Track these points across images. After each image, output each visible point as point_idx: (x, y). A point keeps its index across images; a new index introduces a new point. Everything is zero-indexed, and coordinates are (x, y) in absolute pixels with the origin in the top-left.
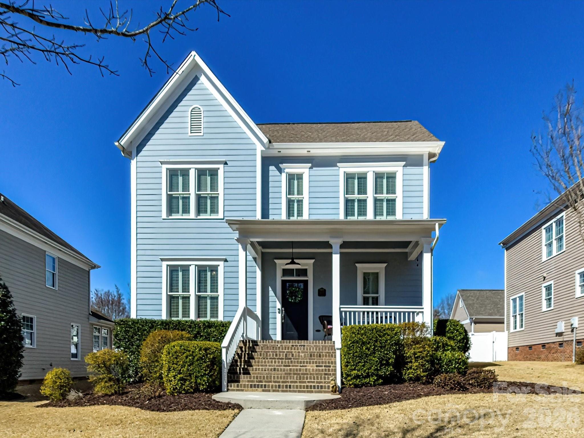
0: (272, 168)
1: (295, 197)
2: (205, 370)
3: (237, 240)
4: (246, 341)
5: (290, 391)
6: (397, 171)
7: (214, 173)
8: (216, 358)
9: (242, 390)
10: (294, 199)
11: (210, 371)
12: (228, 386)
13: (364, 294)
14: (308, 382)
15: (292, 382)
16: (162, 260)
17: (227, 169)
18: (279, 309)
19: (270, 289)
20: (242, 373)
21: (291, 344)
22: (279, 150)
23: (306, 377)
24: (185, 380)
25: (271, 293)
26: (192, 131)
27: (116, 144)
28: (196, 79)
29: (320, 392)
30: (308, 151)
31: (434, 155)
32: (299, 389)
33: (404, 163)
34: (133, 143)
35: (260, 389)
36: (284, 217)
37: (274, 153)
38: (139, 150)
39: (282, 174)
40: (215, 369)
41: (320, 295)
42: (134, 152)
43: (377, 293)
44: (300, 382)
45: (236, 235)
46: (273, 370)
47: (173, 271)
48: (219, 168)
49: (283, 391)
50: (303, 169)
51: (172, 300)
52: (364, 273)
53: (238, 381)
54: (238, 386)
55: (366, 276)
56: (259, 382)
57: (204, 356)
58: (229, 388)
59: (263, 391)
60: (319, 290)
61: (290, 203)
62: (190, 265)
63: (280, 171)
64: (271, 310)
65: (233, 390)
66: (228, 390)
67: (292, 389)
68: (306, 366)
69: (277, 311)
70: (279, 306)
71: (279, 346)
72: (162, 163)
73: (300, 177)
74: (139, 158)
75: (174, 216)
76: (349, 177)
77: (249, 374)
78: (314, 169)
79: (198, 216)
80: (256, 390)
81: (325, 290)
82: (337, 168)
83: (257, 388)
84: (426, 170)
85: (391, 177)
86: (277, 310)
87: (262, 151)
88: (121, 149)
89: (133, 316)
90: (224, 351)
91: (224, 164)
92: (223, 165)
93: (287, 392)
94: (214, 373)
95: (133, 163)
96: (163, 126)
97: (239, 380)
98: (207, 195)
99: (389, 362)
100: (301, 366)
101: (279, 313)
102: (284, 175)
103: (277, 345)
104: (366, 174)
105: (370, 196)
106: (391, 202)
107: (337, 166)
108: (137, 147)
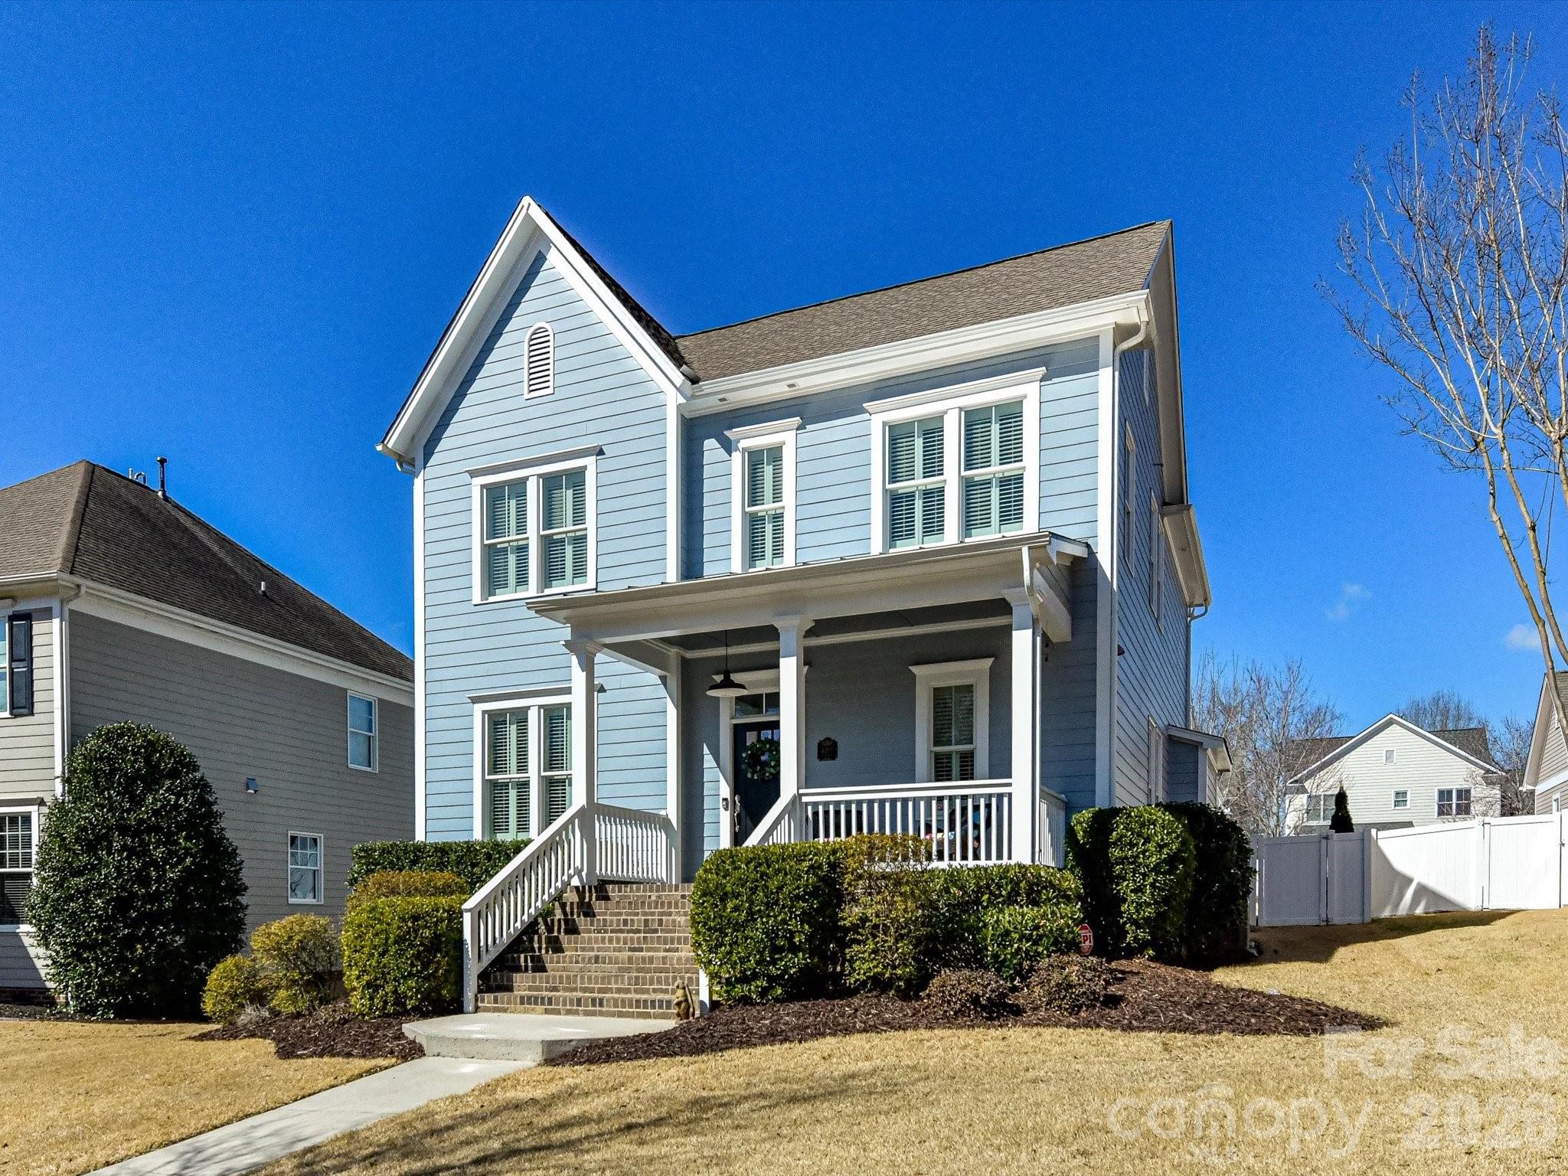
0: (710, 444)
1: (767, 507)
2: (412, 965)
3: (567, 645)
4: (584, 887)
5: (601, 1014)
6: (1025, 397)
7: (576, 479)
8: (441, 935)
9: (505, 1010)
10: (764, 513)
11: (425, 967)
12: (476, 1001)
13: (935, 745)
14: (655, 991)
15: (619, 991)
16: (475, 700)
17: (606, 464)
18: (725, 800)
19: (706, 750)
20: (530, 968)
21: (680, 893)
22: (721, 396)
23: (658, 977)
24: (377, 988)
25: (709, 760)
26: (532, 388)
27: (379, 448)
28: (541, 259)
29: (647, 1016)
30: (790, 386)
31: (1133, 330)
32: (620, 1009)
33: (1041, 371)
34: (416, 440)
35: (540, 1008)
36: (736, 566)
37: (708, 404)
38: (428, 453)
39: (734, 454)
40: (439, 963)
41: (821, 757)
42: (419, 462)
43: (970, 741)
44: (636, 991)
45: (566, 633)
46: (593, 961)
47: (496, 722)
48: (585, 467)
49: (587, 1013)
50: (783, 435)
51: (495, 792)
52: (935, 689)
53: (509, 988)
54: (496, 1001)
55: (941, 697)
56: (552, 991)
57: (408, 933)
58: (480, 1005)
59: (547, 1012)
60: (820, 746)
61: (753, 525)
62: (529, 707)
63: (728, 446)
64: (708, 803)
65: (487, 1010)
66: (477, 1009)
67: (604, 1009)
68: (677, 950)
69: (721, 804)
70: (725, 791)
71: (653, 898)
72: (474, 474)
73: (775, 454)
74: (429, 472)
75: (500, 596)
76: (897, 436)
77: (544, 970)
78: (809, 427)
79: (546, 587)
80: (533, 1010)
81: (835, 744)
82: (866, 416)
83: (533, 1006)
84: (1106, 380)
85: (1010, 415)
86: (721, 800)
87: (679, 406)
88: (394, 458)
89: (420, 836)
90: (467, 918)
91: (597, 455)
92: (594, 458)
93: (595, 1015)
94: (436, 970)
95: (418, 483)
96: (475, 387)
97: (512, 986)
98: (564, 536)
99: (795, 943)
100: (666, 950)
101: (726, 809)
102: (737, 457)
103: (650, 897)
104: (940, 418)
105: (951, 477)
106: (1012, 486)
107: (864, 411)
108: (425, 447)
